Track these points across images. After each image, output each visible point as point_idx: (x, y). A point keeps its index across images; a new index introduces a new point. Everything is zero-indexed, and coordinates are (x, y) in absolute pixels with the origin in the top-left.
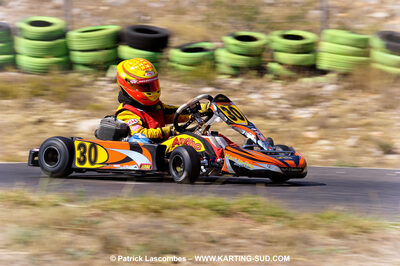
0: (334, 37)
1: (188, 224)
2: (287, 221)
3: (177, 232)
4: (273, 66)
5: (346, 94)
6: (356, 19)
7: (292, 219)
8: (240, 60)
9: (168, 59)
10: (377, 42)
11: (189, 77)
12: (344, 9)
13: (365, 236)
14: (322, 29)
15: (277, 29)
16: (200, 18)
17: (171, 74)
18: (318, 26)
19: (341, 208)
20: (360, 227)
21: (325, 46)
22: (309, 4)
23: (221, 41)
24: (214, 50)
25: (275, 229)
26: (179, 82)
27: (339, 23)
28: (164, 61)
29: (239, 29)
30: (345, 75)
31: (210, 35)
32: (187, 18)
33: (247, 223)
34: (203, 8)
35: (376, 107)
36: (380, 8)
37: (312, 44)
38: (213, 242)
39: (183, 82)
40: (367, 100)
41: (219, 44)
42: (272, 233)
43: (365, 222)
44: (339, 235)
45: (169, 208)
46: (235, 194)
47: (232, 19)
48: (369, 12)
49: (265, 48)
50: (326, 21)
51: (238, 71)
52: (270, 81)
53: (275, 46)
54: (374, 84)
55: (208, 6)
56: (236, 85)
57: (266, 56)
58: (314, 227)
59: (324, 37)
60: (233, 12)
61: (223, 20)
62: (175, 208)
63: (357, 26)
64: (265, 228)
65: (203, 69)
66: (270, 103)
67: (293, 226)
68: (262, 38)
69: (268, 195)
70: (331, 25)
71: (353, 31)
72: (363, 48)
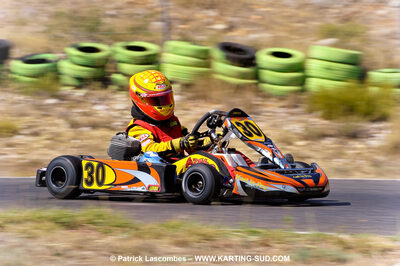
0: (176, 48)
1: (32, 237)
2: (133, 232)
3: (21, 246)
4: (117, 77)
5: (189, 104)
6: (197, 30)
7: (137, 229)
8: (84, 72)
9: (9, 71)
10: (217, 54)
11: (32, 89)
12: (185, 21)
13: (208, 243)
14: (165, 40)
15: (120, 40)
16: (41, 29)
17: (13, 86)
18: (160, 37)
19: (185, 217)
20: (204, 235)
21: (168, 57)
22: (151, 16)
23: (64, 53)
24: (56, 61)
25: (120, 240)
26: (21, 93)
27: (180, 34)
28: (5, 73)
29: (81, 40)
30: (187, 86)
31: (52, 47)
32: (28, 29)
33: (93, 235)
34: (44, 19)
36: (220, 19)
37: (155, 55)
38: (58, 255)
39: (26, 93)
41: (61, 55)
42: (118, 244)
43: (209, 229)
44: (183, 244)
45: (12, 222)
46: (80, 206)
47: (74, 30)
48: (209, 24)
49: (108, 60)
50: (168, 32)
51: (82, 82)
52: (114, 92)
53: (119, 57)
54: (215, 94)
55: (50, 17)
56: (80, 96)
57: (109, 68)
58: (159, 236)
59: (166, 49)
60: (75, 23)
61: (65, 31)
62: (19, 222)
63: (199, 38)
64: (109, 240)
65: (46, 81)
66: (116, 114)
67: (138, 236)
68: (106, 50)
69: (112, 207)
70: (173, 37)
71: (194, 42)
72: (204, 59)
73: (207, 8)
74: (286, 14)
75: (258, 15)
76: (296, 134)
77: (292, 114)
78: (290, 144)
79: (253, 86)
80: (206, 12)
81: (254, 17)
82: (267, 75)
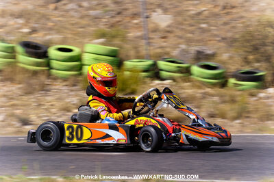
6: (9, 33)
10: (19, 49)
35: (20, 93)
36: (26, 25)
40: (14, 88)
48: (18, 29)
54: (18, 77)
72: (11, 53)
73: (17, 18)
74: (72, 22)
75: (53, 22)
76: (74, 104)
77: (72, 91)
78: (69, 111)
79: (46, 72)
80: (16, 20)
81: (50, 24)
82: (54, 64)
